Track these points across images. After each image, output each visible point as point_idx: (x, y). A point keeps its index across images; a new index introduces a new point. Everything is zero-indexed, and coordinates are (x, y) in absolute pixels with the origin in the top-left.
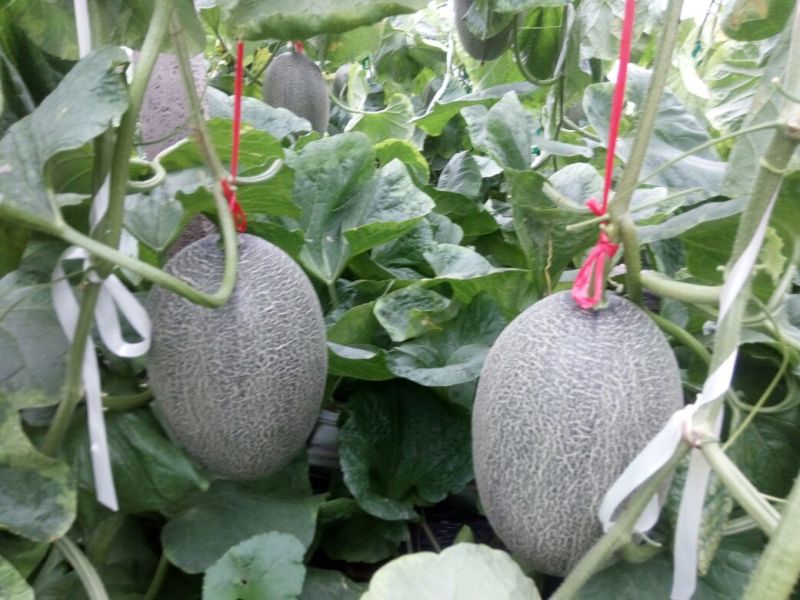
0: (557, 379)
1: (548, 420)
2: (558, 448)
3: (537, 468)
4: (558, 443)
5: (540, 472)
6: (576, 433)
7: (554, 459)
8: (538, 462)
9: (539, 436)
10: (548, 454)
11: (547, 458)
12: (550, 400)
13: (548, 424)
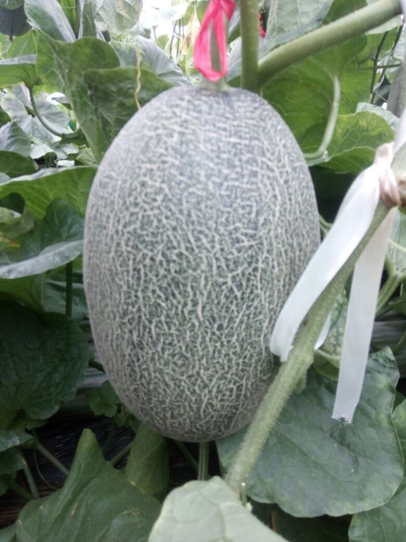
0: (203, 173)
1: (201, 232)
2: (219, 267)
3: (195, 304)
4: (217, 259)
5: (199, 309)
6: (238, 241)
7: (215, 284)
8: (195, 295)
9: (191, 258)
10: (206, 279)
11: (205, 286)
12: (199, 203)
13: (202, 236)
